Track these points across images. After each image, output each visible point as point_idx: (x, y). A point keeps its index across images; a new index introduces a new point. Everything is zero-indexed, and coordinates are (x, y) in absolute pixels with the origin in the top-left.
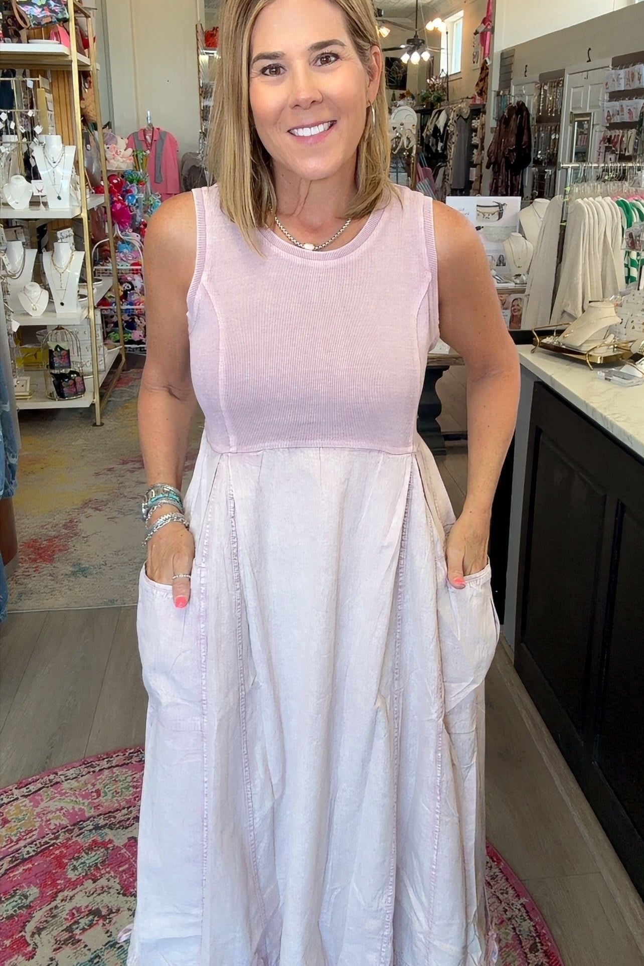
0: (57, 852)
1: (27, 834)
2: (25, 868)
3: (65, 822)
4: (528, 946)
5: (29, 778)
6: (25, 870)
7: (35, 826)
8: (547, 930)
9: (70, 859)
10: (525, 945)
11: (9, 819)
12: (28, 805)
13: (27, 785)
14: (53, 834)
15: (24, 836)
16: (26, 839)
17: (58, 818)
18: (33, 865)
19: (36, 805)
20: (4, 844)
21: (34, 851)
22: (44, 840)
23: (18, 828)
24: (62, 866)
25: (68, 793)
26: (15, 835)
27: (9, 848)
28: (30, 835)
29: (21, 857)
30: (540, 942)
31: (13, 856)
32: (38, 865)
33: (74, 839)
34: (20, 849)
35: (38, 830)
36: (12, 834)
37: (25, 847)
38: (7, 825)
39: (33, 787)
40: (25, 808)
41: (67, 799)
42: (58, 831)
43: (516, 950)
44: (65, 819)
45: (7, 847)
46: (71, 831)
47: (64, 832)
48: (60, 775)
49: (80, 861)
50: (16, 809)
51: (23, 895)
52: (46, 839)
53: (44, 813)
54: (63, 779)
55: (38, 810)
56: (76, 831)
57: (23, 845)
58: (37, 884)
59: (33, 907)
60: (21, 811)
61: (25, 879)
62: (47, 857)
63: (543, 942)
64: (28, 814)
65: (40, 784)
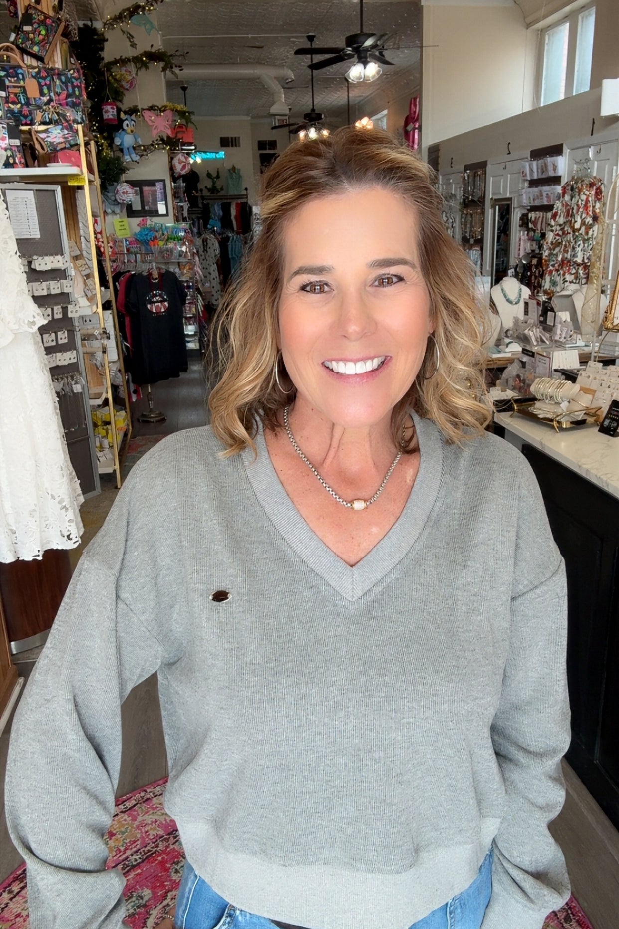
0: (160, 858)
1: (132, 844)
2: (136, 872)
3: (161, 832)
4: (563, 917)
5: (124, 796)
6: (137, 875)
7: (136, 837)
8: (576, 902)
9: (172, 864)
10: (560, 916)
11: (114, 832)
12: (128, 819)
13: (123, 802)
14: (153, 843)
15: (129, 846)
16: (131, 849)
17: (154, 829)
18: (142, 870)
19: (134, 819)
20: (114, 853)
21: (140, 858)
22: (146, 849)
23: (124, 839)
24: (167, 870)
25: (158, 807)
26: (122, 846)
27: (120, 856)
28: (135, 844)
29: (131, 864)
30: (572, 913)
31: (124, 864)
32: (146, 869)
33: (172, 847)
34: (127, 857)
35: (140, 840)
36: (120, 845)
37: (132, 855)
38: (114, 837)
39: (128, 804)
40: (126, 822)
41: (158, 813)
42: (157, 841)
43: (553, 921)
44: (160, 829)
45: (119, 855)
46: (167, 840)
47: (162, 841)
48: (150, 792)
49: (180, 865)
50: (118, 823)
51: (139, 896)
52: (148, 848)
53: (142, 825)
54: (152, 796)
55: (136, 823)
56: (172, 838)
57: (130, 854)
58: (149, 886)
59: (148, 906)
60: (123, 825)
61: (137, 882)
62: (152, 863)
63: (574, 913)
64: (130, 828)
65: (134, 801)
